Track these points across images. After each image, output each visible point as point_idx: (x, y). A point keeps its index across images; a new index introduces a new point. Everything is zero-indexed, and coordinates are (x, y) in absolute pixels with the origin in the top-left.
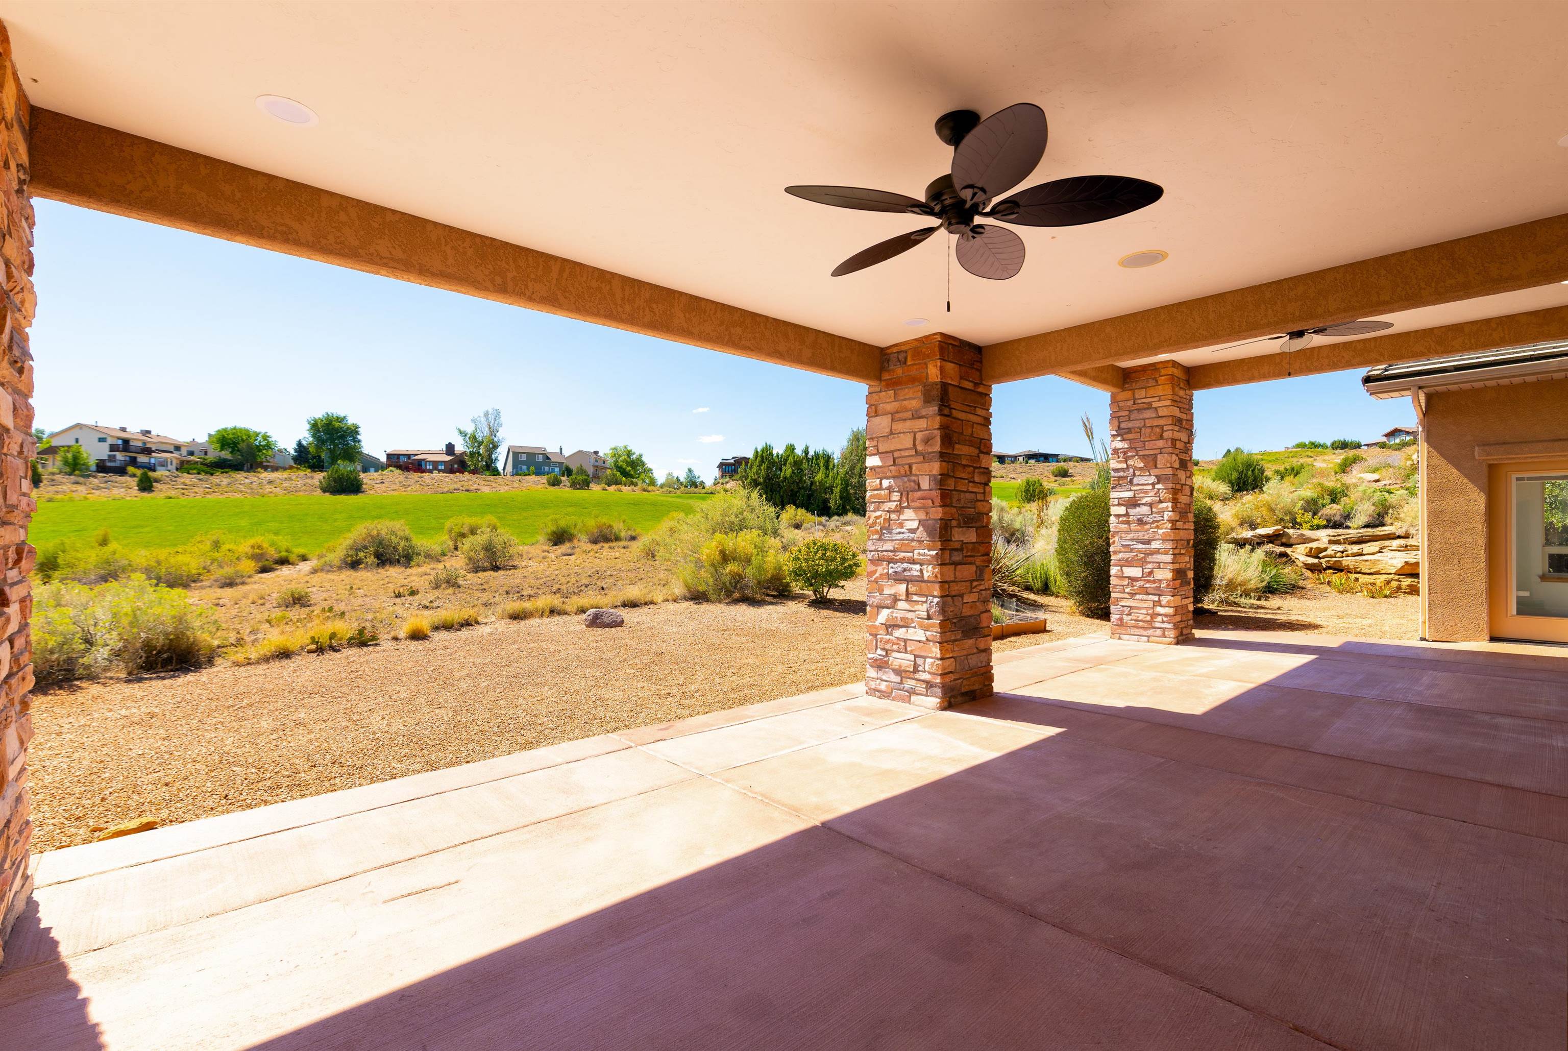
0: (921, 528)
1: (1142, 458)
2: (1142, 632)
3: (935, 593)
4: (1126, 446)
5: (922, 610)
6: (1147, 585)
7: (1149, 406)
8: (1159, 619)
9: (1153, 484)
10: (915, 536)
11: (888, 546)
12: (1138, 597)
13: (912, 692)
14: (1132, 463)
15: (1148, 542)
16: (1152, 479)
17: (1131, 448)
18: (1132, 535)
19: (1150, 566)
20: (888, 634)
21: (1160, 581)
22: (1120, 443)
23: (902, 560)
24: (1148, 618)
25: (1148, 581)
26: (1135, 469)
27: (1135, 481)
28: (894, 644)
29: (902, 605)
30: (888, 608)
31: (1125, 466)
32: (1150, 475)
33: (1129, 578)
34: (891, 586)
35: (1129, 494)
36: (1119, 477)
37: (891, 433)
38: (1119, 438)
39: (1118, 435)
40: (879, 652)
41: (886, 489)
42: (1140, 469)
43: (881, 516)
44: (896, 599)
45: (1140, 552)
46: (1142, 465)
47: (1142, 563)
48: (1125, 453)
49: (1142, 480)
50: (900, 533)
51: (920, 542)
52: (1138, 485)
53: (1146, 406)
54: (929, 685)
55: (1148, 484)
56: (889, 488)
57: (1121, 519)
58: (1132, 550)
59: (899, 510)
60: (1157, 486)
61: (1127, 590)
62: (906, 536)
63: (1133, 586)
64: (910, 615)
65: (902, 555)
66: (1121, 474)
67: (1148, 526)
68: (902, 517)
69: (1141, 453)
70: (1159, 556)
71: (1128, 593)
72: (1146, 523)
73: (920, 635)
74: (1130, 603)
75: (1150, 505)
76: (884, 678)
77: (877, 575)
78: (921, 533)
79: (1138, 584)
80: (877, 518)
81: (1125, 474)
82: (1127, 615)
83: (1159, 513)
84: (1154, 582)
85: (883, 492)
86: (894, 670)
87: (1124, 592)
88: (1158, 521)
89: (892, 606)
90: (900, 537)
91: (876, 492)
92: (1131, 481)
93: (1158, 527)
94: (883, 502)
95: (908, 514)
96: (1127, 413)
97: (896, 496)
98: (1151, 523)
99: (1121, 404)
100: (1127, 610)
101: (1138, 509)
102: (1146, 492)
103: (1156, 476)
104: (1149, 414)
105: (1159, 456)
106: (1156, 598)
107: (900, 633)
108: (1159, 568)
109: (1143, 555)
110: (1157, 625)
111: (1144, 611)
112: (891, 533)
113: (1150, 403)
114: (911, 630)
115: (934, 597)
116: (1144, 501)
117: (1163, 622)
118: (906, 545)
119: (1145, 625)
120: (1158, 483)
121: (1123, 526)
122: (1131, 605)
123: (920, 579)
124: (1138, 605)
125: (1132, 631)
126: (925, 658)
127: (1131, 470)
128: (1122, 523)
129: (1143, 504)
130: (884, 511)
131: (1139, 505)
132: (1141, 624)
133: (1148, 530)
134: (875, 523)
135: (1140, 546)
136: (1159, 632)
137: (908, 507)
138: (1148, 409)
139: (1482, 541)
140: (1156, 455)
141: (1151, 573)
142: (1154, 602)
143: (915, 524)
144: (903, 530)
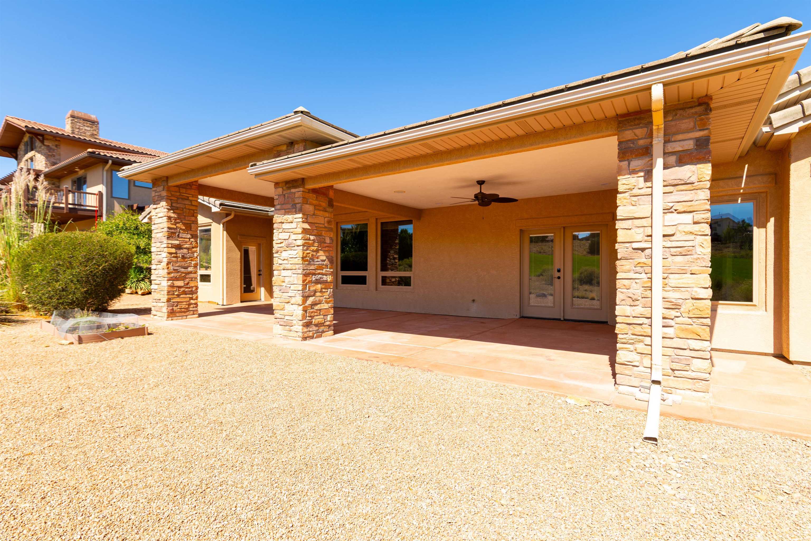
0: (327, 260)
1: (184, 224)
2: (183, 314)
3: (331, 287)
4: (176, 216)
5: (326, 295)
6: (186, 290)
7: (187, 199)
8: (192, 306)
9: (189, 239)
10: (325, 263)
11: (312, 267)
12: (182, 296)
13: (323, 332)
14: (179, 226)
15: (186, 268)
16: (189, 236)
17: (179, 218)
18: (179, 264)
19: (187, 280)
20: (312, 309)
21: (192, 287)
22: (173, 214)
23: (319, 274)
24: (187, 306)
25: (187, 288)
26: (181, 229)
27: (180, 235)
28: (315, 313)
29: (318, 294)
30: (312, 296)
31: (175, 227)
32: (188, 234)
33: (177, 287)
34: (314, 286)
35: (177, 242)
36: (172, 232)
37: (314, 215)
38: (172, 211)
39: (171, 210)
40: (308, 318)
41: (312, 240)
42: (183, 230)
43: (310, 253)
44: (315, 292)
45: (183, 273)
46: (184, 228)
47: (183, 279)
48: (176, 220)
49: (184, 235)
50: (317, 261)
51: (327, 266)
52: (182, 238)
53: (186, 198)
54: (329, 326)
55: (187, 238)
56: (313, 240)
57: (173, 255)
58: (178, 272)
59: (317, 251)
60: (191, 240)
61: (176, 293)
62: (321, 263)
63: (179, 291)
64: (321, 298)
65: (319, 271)
66: (173, 231)
67: (187, 260)
68: (318, 254)
69: (184, 221)
70: (192, 275)
71: (176, 295)
72: (186, 258)
73: (326, 306)
74: (178, 300)
75: (188, 249)
76: (311, 330)
77: (307, 281)
78: (327, 262)
79: (182, 289)
80: (308, 253)
81: (175, 231)
82: (176, 306)
83: (192, 253)
84: (189, 288)
85: (310, 242)
86: (315, 325)
87: (174, 294)
88: (192, 257)
89: (314, 295)
90: (318, 263)
91: (307, 241)
92: (178, 236)
93: (192, 260)
94: (310, 246)
95: (321, 253)
96: (176, 199)
97: (316, 244)
98: (188, 258)
99: (173, 193)
100: (176, 304)
101: (182, 251)
102: (186, 242)
103: (191, 235)
104: (187, 202)
105: (192, 225)
106: (191, 296)
107: (316, 307)
108: (192, 280)
109: (184, 274)
110: (191, 309)
111: (185, 303)
112: (314, 261)
113: (188, 197)
114: (322, 305)
115: (331, 289)
116: (185, 246)
117: (193, 307)
118: (320, 267)
119: (185, 310)
120: (192, 238)
121: (174, 259)
122: (178, 301)
123: (326, 282)
124: (182, 300)
125: (178, 315)
126: (327, 315)
127: (178, 230)
128: (174, 257)
129: (184, 248)
130: (310, 250)
131: (182, 249)
132: (183, 310)
133: (187, 261)
134: (306, 256)
135: (183, 270)
136: (192, 313)
137: (321, 250)
138: (186, 199)
139: (239, 268)
140: (191, 224)
141: (188, 284)
142: (190, 298)
143: (324, 258)
144: (319, 260)
